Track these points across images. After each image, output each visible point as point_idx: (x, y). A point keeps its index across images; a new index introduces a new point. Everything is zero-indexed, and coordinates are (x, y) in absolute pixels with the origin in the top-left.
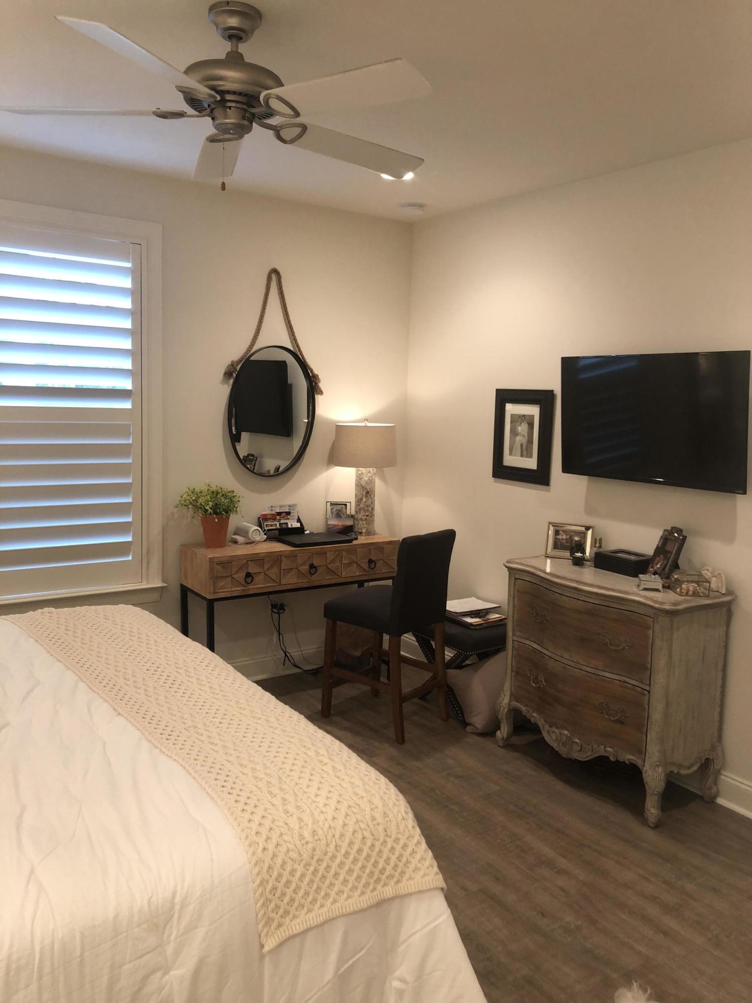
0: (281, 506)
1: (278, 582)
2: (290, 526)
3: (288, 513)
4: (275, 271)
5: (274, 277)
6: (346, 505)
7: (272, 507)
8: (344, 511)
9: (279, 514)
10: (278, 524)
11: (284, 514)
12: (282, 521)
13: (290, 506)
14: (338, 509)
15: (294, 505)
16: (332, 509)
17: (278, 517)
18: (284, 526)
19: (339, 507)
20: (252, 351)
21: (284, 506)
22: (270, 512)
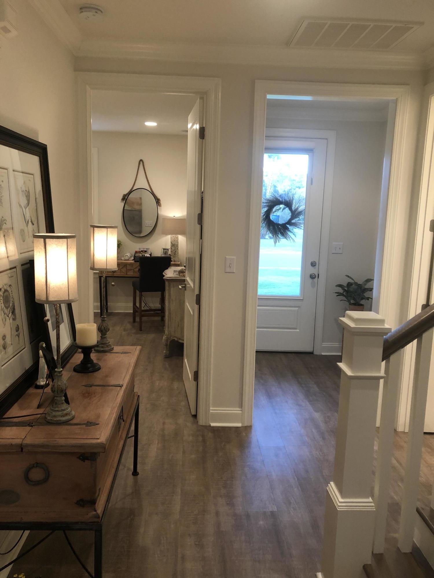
0: (143, 249)
1: (126, 273)
2: (145, 256)
3: (146, 251)
4: (141, 160)
5: (141, 162)
6: (168, 250)
7: (139, 248)
8: (167, 252)
9: (142, 251)
10: (141, 255)
11: (144, 251)
12: (143, 254)
13: (147, 249)
14: (165, 250)
15: (149, 249)
16: (164, 251)
17: (142, 252)
18: (143, 256)
19: (165, 251)
20: (133, 190)
21: (145, 249)
22: (139, 250)
